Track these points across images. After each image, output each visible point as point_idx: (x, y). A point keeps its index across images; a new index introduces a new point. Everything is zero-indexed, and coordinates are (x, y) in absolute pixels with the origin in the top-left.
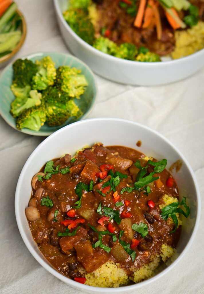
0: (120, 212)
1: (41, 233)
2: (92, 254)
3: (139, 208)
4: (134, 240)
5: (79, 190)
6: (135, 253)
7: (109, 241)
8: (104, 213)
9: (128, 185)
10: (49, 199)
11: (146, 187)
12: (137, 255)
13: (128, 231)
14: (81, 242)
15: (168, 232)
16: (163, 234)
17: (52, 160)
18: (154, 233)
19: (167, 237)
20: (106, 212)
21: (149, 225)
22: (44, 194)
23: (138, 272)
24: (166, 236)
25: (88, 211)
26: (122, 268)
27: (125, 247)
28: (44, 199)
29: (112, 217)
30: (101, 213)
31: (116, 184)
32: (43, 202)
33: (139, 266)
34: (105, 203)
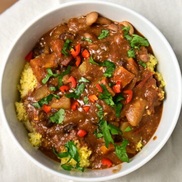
0: (78, 101)
1: (74, 25)
2: (43, 67)
3: (81, 121)
4: (49, 108)
5: (107, 64)
6: (39, 106)
7: (52, 84)
8: (80, 84)
9: (106, 114)
10: (106, 36)
11: (102, 133)
12: (37, 108)
13: (58, 103)
14: (56, 58)
15: (54, 145)
16: (53, 140)
17: (149, 45)
18: (54, 131)
19: (49, 143)
20: (80, 86)
21: (63, 127)
22: (112, 32)
23: (22, 107)
24: (51, 143)
25: (85, 69)
26: (29, 93)
27: (46, 99)
28: (108, 32)
29: (76, 92)
30: (80, 81)
31: (107, 101)
32: (105, 31)
33: (27, 108)
34: (88, 86)
